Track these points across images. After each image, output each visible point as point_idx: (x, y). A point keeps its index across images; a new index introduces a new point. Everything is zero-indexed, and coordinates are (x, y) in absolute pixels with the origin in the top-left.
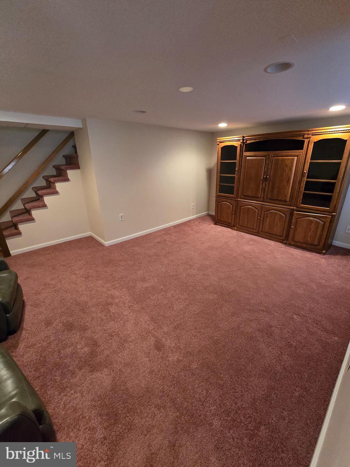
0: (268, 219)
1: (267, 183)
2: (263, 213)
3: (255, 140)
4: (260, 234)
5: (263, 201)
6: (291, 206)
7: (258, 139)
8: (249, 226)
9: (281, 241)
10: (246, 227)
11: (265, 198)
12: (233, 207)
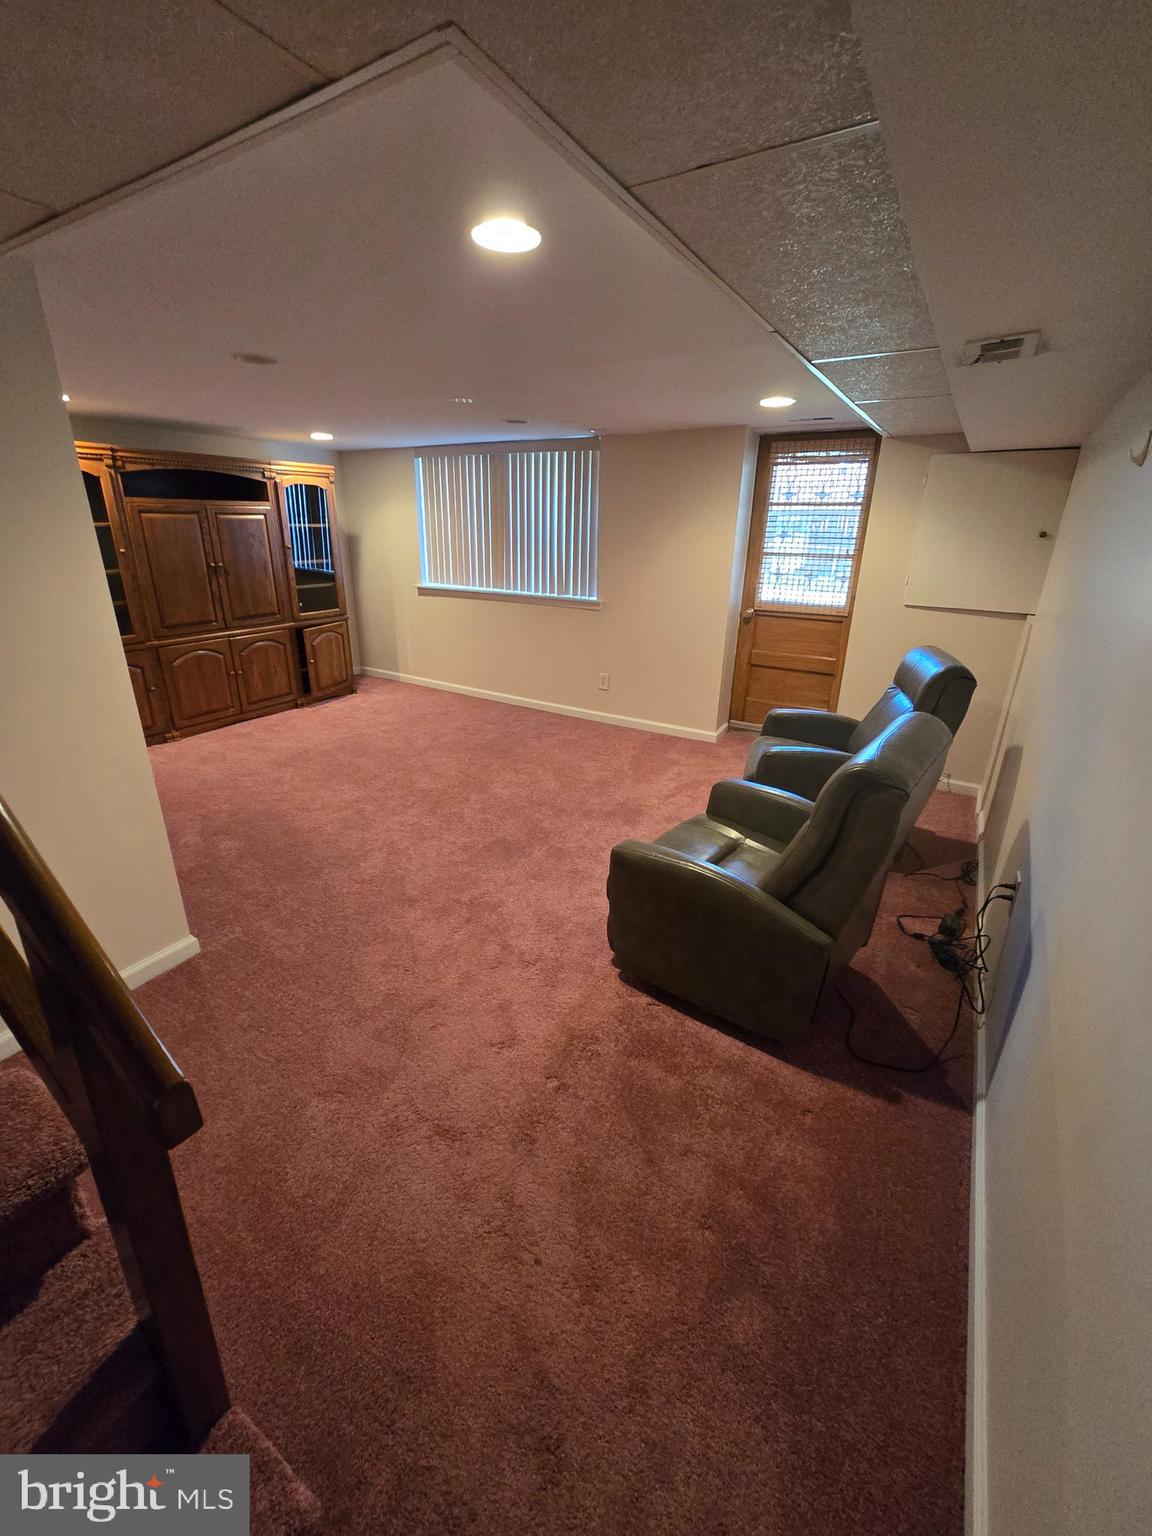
0: (254, 668)
1: (220, 580)
2: (236, 658)
3: (152, 464)
4: (246, 713)
5: (227, 628)
6: (284, 621)
7: (158, 464)
8: (215, 707)
9: (292, 704)
10: (208, 713)
11: (229, 618)
12: (143, 672)
